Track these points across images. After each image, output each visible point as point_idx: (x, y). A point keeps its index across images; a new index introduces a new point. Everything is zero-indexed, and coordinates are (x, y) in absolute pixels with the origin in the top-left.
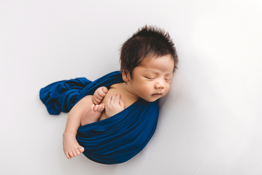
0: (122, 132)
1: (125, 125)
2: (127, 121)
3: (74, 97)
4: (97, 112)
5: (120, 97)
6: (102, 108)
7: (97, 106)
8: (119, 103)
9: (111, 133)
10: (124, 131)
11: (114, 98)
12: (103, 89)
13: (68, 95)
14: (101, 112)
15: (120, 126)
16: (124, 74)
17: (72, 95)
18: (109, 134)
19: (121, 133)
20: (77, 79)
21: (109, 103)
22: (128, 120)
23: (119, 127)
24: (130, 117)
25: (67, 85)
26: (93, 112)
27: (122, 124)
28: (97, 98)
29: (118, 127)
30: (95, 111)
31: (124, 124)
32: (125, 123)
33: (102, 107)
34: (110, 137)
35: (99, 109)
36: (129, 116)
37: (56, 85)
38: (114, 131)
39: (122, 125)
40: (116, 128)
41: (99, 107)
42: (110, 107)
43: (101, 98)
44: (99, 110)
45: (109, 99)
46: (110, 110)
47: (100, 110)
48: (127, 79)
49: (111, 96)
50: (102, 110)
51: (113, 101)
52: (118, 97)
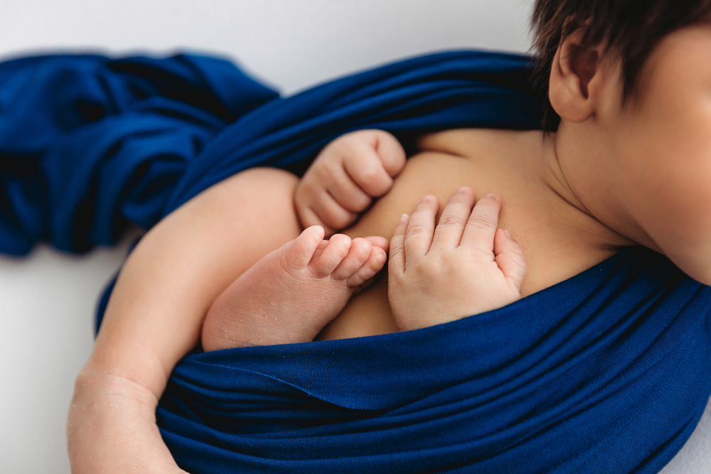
0: (481, 437)
1: (509, 397)
2: (528, 375)
3: (158, 168)
4: (328, 279)
5: (501, 213)
6: (365, 263)
7: (342, 242)
8: (495, 253)
9: (405, 429)
10: (495, 438)
11: (457, 210)
12: (376, 147)
13: (116, 147)
14: (350, 287)
15: (481, 398)
16: (565, 69)
17: (148, 147)
18: (394, 432)
19: (477, 443)
20: (181, 59)
21: (421, 239)
22: (535, 372)
23: (472, 401)
24: (551, 353)
25: (116, 82)
26: (305, 272)
27: (496, 387)
28: (328, 192)
29: (465, 403)
30: (320, 274)
31: (509, 392)
32: (512, 385)
33: (371, 254)
34: (396, 456)
35: (352, 263)
36: (546, 347)
37: (44, 72)
38: (430, 423)
39: (491, 394)
40: (451, 407)
41: (351, 249)
42: (435, 263)
43: (361, 200)
44: (344, 272)
45: (426, 217)
46: (426, 283)
47: (354, 272)
48: (584, 105)
49: (433, 199)
50: (367, 272)
51: (450, 232)
52: (486, 210)
